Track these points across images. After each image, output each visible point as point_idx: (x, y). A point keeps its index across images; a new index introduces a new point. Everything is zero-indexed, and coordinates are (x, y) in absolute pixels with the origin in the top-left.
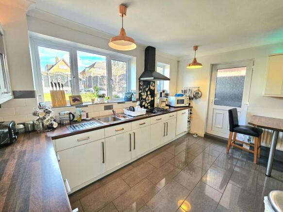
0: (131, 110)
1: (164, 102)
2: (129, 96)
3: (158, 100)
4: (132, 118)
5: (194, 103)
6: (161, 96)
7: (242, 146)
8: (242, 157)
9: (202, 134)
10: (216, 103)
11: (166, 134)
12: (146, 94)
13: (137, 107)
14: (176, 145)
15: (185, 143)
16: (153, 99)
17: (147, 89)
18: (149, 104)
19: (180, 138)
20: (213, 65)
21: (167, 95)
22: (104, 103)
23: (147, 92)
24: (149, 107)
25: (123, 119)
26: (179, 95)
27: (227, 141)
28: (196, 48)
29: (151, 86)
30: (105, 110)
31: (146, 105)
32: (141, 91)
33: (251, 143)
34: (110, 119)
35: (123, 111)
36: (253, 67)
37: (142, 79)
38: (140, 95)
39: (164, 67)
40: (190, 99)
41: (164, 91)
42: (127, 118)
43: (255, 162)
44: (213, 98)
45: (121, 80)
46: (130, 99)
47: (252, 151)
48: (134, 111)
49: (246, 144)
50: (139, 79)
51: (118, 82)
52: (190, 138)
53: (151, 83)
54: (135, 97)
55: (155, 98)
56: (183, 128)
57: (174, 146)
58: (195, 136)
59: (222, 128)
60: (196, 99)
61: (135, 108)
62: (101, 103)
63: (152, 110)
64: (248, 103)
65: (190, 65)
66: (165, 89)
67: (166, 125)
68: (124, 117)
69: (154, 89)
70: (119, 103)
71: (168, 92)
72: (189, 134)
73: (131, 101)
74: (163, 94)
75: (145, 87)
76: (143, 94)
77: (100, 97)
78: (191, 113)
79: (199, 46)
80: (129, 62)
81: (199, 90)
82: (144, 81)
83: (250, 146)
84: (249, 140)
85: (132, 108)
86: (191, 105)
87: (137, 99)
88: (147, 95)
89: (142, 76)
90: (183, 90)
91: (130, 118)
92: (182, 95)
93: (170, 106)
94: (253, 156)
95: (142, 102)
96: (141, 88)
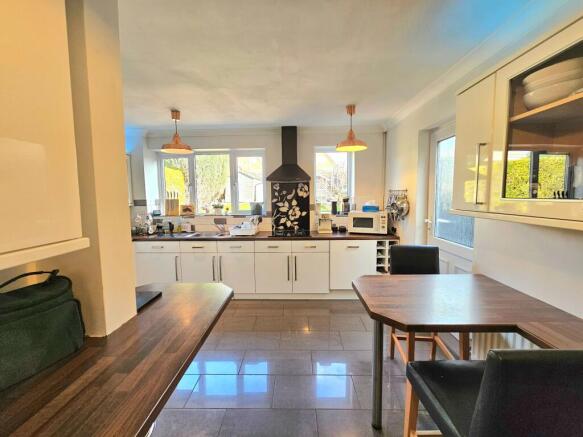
11: (293, 277)
12: (287, 204)
16: (304, 213)
17: (289, 197)
18: (296, 223)
23: (290, 202)
24: (296, 227)
29: (299, 191)
31: (289, 224)
32: (275, 200)
38: (275, 206)
53: (300, 186)
55: (311, 211)
67: (293, 261)
69: (308, 197)
75: (284, 193)
76: (280, 204)
82: (281, 184)
87: (268, 213)
88: (291, 207)
95: (279, 218)
96: (276, 194)
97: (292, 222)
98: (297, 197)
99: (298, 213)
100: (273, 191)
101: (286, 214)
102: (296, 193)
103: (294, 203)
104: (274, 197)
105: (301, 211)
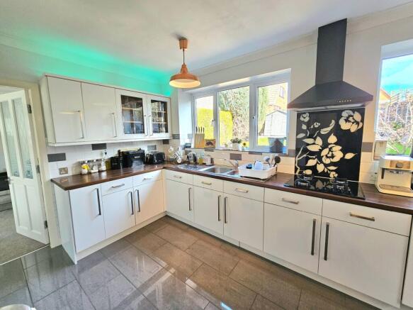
17: (324, 131)
18: (333, 168)
23: (326, 138)
24: (333, 175)
29: (343, 123)
30: (231, 159)
31: (321, 169)
32: (302, 135)
38: (301, 143)
53: (346, 113)
70: (250, 153)
75: (316, 125)
76: (309, 140)
82: (315, 113)
88: (326, 145)
96: (303, 127)
97: (326, 166)
98: (337, 131)
99: (338, 155)
100: (299, 123)
101: (318, 155)
102: (338, 126)
103: (333, 139)
104: (299, 131)
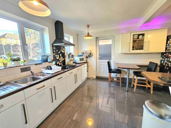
0: (49, 69)
1: (72, 60)
2: (45, 58)
3: (68, 60)
4: (51, 75)
5: (89, 60)
6: (69, 57)
7: (113, 79)
8: (114, 85)
9: (95, 77)
10: (100, 59)
11: (76, 82)
12: (58, 56)
13: (53, 66)
14: (82, 87)
15: (87, 84)
16: (64, 59)
17: (59, 52)
18: (62, 63)
19: (83, 82)
20: (97, 38)
21: (73, 56)
22: (20, 66)
23: (59, 54)
24: (62, 65)
25: (42, 78)
26: (80, 56)
27: (108, 78)
28: (88, 26)
30: (22, 72)
31: (60, 64)
32: (54, 54)
33: (117, 77)
34: (29, 79)
35: (42, 70)
36: (114, 39)
37: (54, 45)
38: (54, 57)
39: (69, 38)
40: (87, 58)
41: (70, 54)
42: (46, 76)
43: (121, 86)
44: (98, 56)
45: (34, 47)
46: (46, 61)
47: (119, 81)
48: (51, 69)
49: (115, 78)
50: (52, 45)
51: (32, 49)
52: (89, 80)
53: (62, 48)
54: (51, 58)
55: (66, 58)
56: (85, 76)
57: (81, 88)
58: (91, 79)
59: (104, 72)
60: (90, 57)
61: (52, 67)
62: (17, 67)
63: (65, 67)
64: (114, 58)
65: (86, 36)
66: (71, 52)
67: (76, 76)
68: (43, 75)
69: (64, 52)
70: (36, 64)
71: (73, 54)
72: (88, 79)
73: (47, 62)
74: (70, 56)
75: (57, 51)
76: (56, 56)
77: (14, 60)
78: (88, 66)
79: (90, 25)
80: (42, 31)
81: (91, 52)
82: (56, 46)
83: (117, 79)
84: (116, 76)
85: (50, 68)
86: (87, 61)
87: (52, 60)
88: (60, 57)
89: (54, 43)
90: (82, 52)
91: (49, 75)
92: (82, 56)
93: (76, 63)
94: (120, 83)
95: (57, 62)
96: (55, 51)
97: (61, 63)
98: (61, 53)
99: (62, 59)
100: (53, 50)
101: (59, 60)
102: (61, 51)
103: (61, 55)
104: (53, 52)
105: (63, 58)
